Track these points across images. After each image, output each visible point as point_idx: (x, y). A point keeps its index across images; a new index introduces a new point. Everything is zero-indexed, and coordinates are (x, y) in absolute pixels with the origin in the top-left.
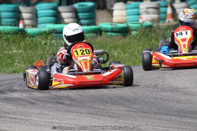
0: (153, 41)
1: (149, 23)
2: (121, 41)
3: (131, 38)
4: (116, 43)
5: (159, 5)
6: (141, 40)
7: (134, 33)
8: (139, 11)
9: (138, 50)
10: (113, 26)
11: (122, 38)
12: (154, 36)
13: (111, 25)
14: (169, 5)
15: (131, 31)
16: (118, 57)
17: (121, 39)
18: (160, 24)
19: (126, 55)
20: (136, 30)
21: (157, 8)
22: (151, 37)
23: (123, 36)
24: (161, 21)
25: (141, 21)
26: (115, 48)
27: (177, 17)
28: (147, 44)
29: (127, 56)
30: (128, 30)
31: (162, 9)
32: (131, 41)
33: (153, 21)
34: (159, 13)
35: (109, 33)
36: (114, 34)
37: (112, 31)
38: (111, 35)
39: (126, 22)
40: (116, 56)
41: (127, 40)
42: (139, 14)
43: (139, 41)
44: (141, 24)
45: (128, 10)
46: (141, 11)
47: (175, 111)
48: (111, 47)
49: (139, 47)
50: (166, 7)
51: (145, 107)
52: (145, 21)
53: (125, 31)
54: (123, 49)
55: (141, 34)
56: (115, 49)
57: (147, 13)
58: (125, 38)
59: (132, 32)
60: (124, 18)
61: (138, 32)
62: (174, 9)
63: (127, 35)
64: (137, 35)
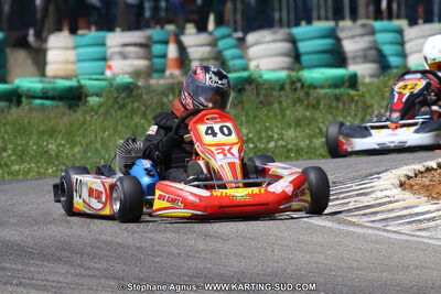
0: (137, 119)
1: (128, 79)
2: (65, 118)
3: (86, 112)
4: (52, 123)
5: (150, 38)
6: (109, 117)
7: (93, 100)
8: (105, 53)
9: (102, 139)
10: (47, 86)
11: (67, 112)
12: (138, 108)
13: (41, 82)
14: (172, 39)
15: (87, 96)
16: (57, 156)
17: (64, 114)
18: (153, 82)
19: (76, 149)
20: (98, 96)
21: (145, 46)
22: (132, 110)
23: (70, 107)
24: (155, 75)
25: (108, 73)
26: (52, 133)
27: (189, 65)
28: (123, 124)
29: (79, 152)
30: (81, 93)
31: (157, 49)
32: (88, 118)
33: (136, 74)
34: (149, 57)
35: (38, 102)
36: (48, 102)
37: (45, 95)
38: (42, 105)
39: (76, 76)
40: (53, 153)
41: (79, 115)
42: (104, 59)
43: (105, 119)
44: (110, 81)
45: (81, 50)
46: (109, 51)
47: (185, 275)
48: (43, 133)
49: (104, 131)
50: (166, 42)
51: (118, 267)
52: (117, 75)
53: (73, 97)
54: (70, 135)
55: (110, 103)
56: (51, 136)
57: (124, 56)
58: (75, 111)
59: (89, 99)
60: (71, 67)
61: (102, 99)
62: (182, 49)
63: (78, 106)
64: (101, 105)
